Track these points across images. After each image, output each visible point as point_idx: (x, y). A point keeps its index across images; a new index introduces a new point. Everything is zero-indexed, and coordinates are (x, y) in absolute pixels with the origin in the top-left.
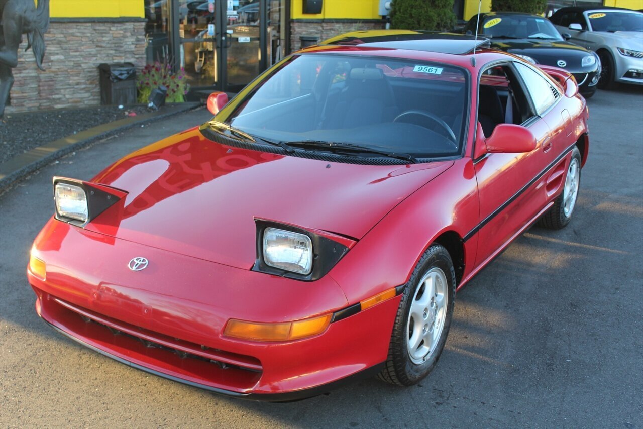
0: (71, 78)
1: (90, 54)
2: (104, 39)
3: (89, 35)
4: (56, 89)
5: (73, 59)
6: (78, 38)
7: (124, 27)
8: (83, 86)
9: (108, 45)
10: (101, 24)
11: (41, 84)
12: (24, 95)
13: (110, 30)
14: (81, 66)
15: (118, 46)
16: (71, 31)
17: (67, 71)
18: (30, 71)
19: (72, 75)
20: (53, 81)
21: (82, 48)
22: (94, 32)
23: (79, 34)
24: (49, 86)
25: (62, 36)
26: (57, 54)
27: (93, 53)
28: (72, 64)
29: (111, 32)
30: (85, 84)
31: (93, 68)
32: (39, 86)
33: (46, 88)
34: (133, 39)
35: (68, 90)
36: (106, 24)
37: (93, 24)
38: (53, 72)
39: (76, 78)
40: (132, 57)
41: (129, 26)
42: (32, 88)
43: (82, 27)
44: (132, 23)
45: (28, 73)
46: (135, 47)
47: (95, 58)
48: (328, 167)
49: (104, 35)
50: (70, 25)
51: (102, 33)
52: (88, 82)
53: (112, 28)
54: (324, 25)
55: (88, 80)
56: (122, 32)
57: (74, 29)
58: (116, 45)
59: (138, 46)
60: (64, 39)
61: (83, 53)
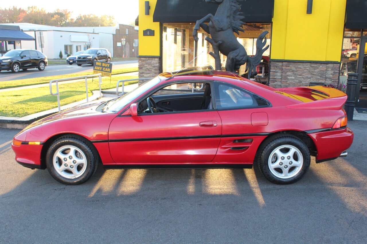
1: (307, 77)
2: (316, 71)
3: (308, 68)
5: (298, 79)
6: (302, 70)
7: (328, 66)
9: (317, 74)
10: (315, 64)
13: (319, 67)
14: (302, 82)
15: (322, 75)
16: (299, 66)
17: (294, 84)
18: (278, 82)
21: (304, 74)
22: (311, 67)
23: (303, 68)
25: (295, 68)
26: (291, 76)
27: (309, 77)
28: (298, 81)
29: (319, 68)
34: (332, 72)
36: (317, 64)
37: (311, 64)
38: (288, 84)
40: (330, 81)
41: (331, 65)
43: (305, 65)
44: (333, 64)
46: (333, 76)
49: (316, 69)
50: (299, 63)
51: (315, 68)
53: (320, 66)
56: (325, 68)
57: (301, 66)
58: (321, 74)
59: (334, 75)
60: (295, 70)
61: (304, 77)
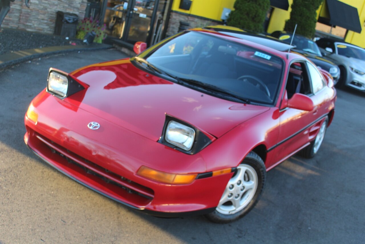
0: (40, 15)
4: (30, 20)
5: (43, 5)
8: (46, 22)
11: (22, 15)
12: (11, 19)
14: (47, 10)
17: (38, 10)
18: (17, 6)
19: (41, 14)
20: (28, 14)
24: (26, 17)
27: (55, 3)
28: (42, 7)
30: (47, 20)
31: (54, 12)
32: (20, 16)
33: (24, 18)
35: (36, 22)
39: (43, 16)
40: (78, 11)
42: (15, 16)
45: (16, 7)
46: (81, 6)
47: (56, 7)
48: (202, 96)
52: (49, 20)
54: (189, 17)
55: (49, 19)
58: (70, 2)
61: (50, 2)
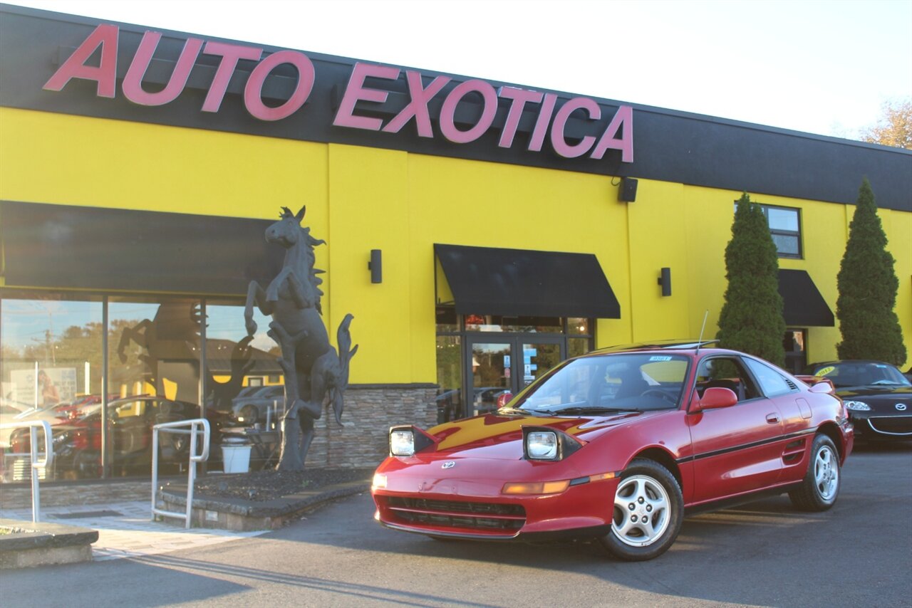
0: (361, 445)
1: (381, 421)
2: (395, 406)
3: (380, 401)
4: (345, 457)
5: (363, 426)
6: (368, 405)
7: (416, 393)
8: (372, 455)
9: (399, 412)
10: (393, 391)
11: (330, 451)
12: (314, 462)
13: (402, 396)
14: (370, 433)
15: (409, 413)
16: (362, 398)
17: (356, 438)
18: (321, 438)
19: (362, 443)
20: (342, 448)
21: (373, 414)
22: (385, 398)
23: (370, 401)
24: (339, 453)
25: (354, 402)
26: (348, 421)
27: (384, 420)
28: (362, 431)
29: (402, 398)
30: (374, 452)
31: (383, 436)
32: (328, 454)
33: (335, 455)
34: (424, 406)
35: (357, 458)
36: (398, 390)
37: (385, 390)
38: (343, 439)
39: (365, 446)
40: (424, 425)
41: (421, 392)
42: (321, 455)
43: (374, 393)
44: (424, 390)
45: (319, 440)
46: (427, 414)
47: (385, 426)
49: (395, 401)
50: (362, 391)
51: (393, 400)
52: (377, 451)
53: (404, 395)
55: (377, 448)
56: (413, 398)
57: (365, 396)
58: (408, 412)
59: (429, 413)
60: (355, 406)
61: (373, 420)
